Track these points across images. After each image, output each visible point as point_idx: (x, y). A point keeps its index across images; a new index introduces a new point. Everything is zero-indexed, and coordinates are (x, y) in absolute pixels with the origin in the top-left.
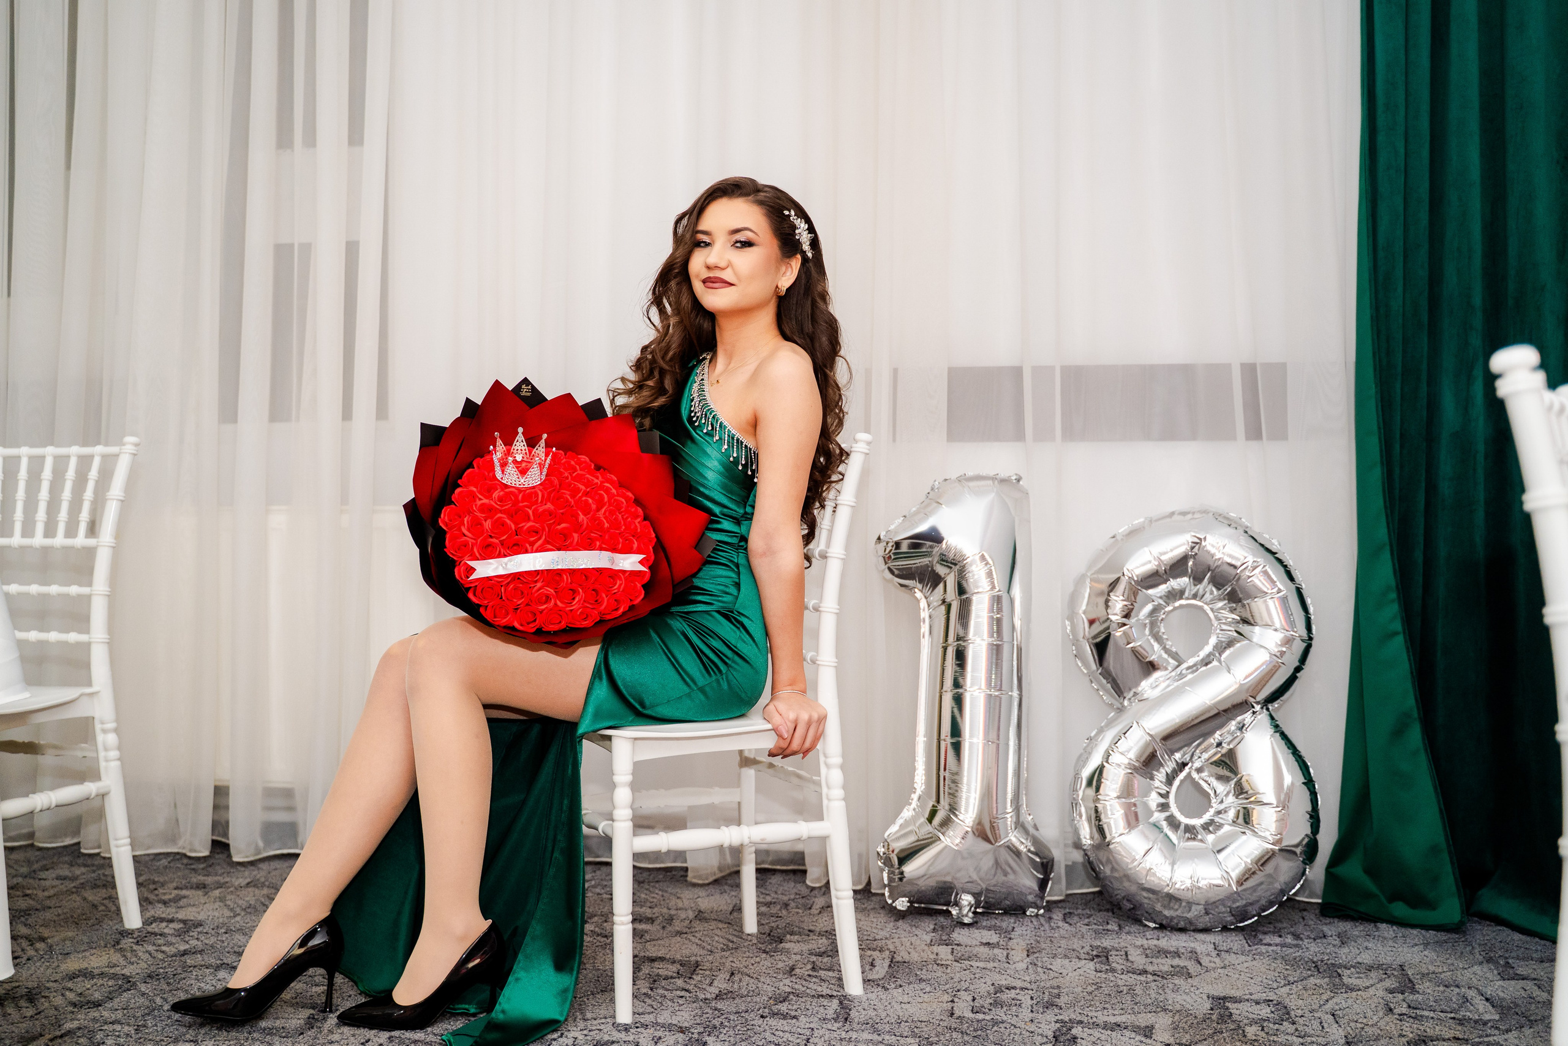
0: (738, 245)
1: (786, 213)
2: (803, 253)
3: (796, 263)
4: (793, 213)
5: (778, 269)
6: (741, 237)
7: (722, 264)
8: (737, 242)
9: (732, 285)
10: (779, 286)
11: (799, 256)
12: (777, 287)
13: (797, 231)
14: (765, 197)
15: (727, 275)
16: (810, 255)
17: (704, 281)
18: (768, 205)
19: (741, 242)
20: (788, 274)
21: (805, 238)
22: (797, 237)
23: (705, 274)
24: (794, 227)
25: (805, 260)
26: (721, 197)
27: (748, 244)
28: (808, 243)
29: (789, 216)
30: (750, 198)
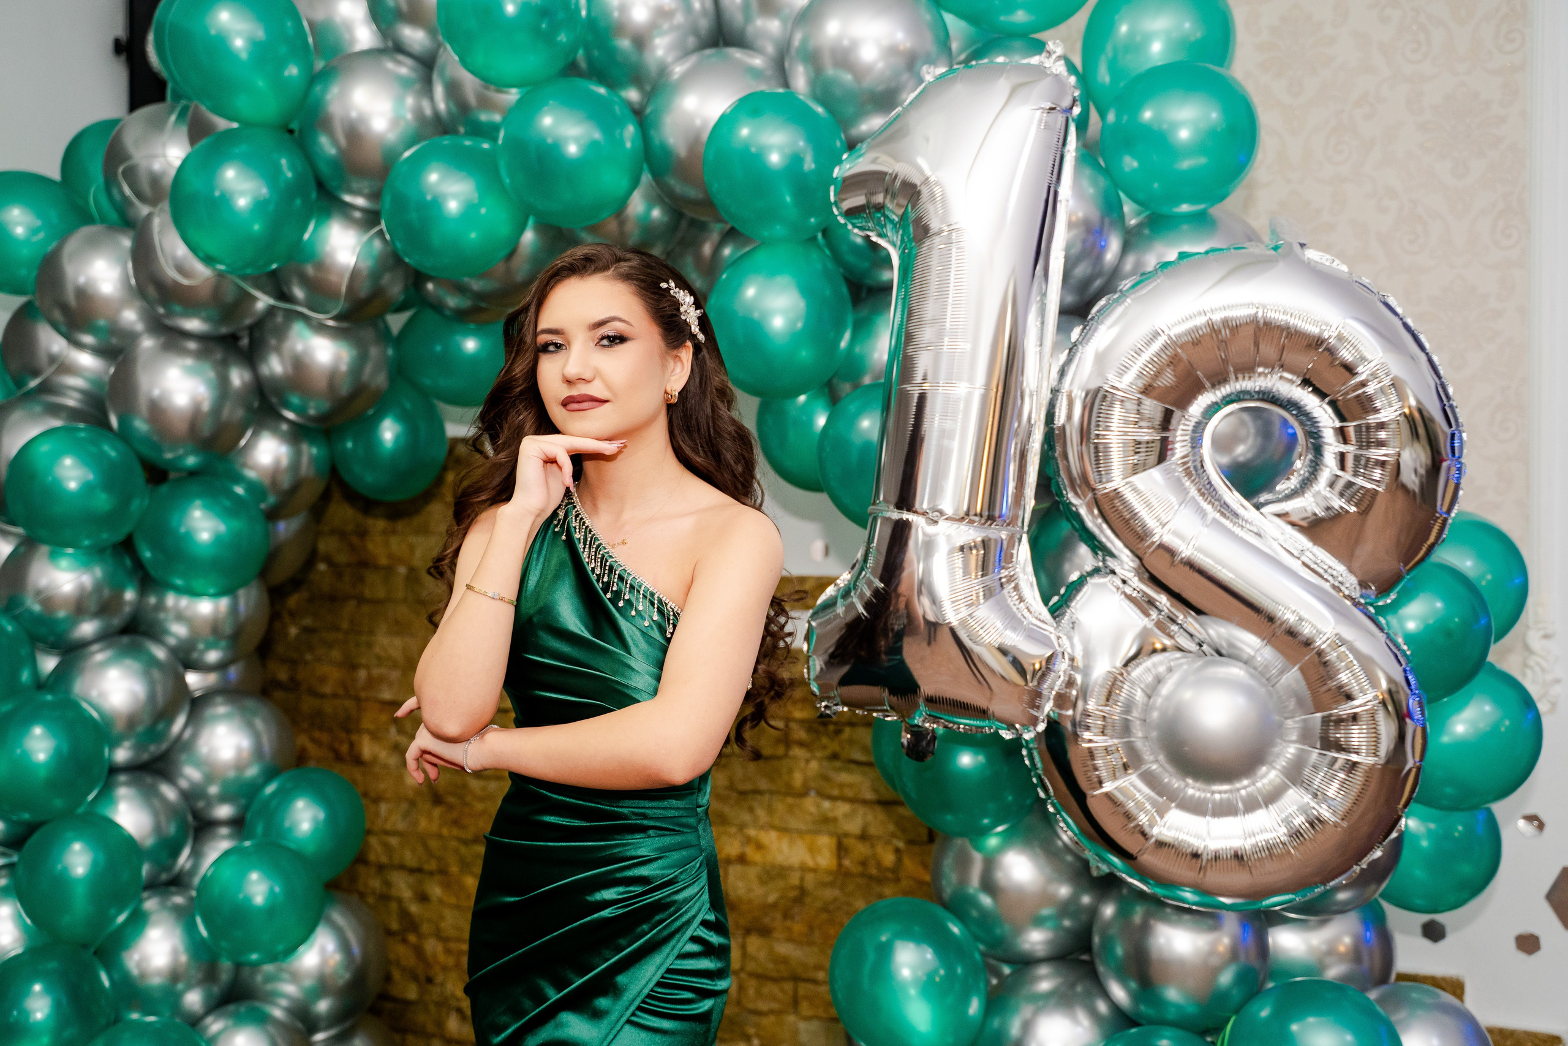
0: (605, 342)
1: (664, 285)
2: (693, 337)
3: (686, 354)
4: (673, 284)
5: (664, 367)
6: (609, 330)
7: (587, 375)
8: (603, 338)
9: (607, 401)
10: (669, 390)
11: (689, 344)
12: (666, 392)
13: (682, 309)
14: (631, 267)
15: (595, 389)
16: (701, 337)
17: (565, 403)
18: (637, 279)
19: (608, 337)
20: (678, 369)
21: (691, 315)
22: (683, 318)
23: (566, 392)
24: (676, 305)
25: (697, 348)
26: (568, 276)
27: (618, 339)
28: (696, 323)
29: (668, 289)
30: (610, 272)
